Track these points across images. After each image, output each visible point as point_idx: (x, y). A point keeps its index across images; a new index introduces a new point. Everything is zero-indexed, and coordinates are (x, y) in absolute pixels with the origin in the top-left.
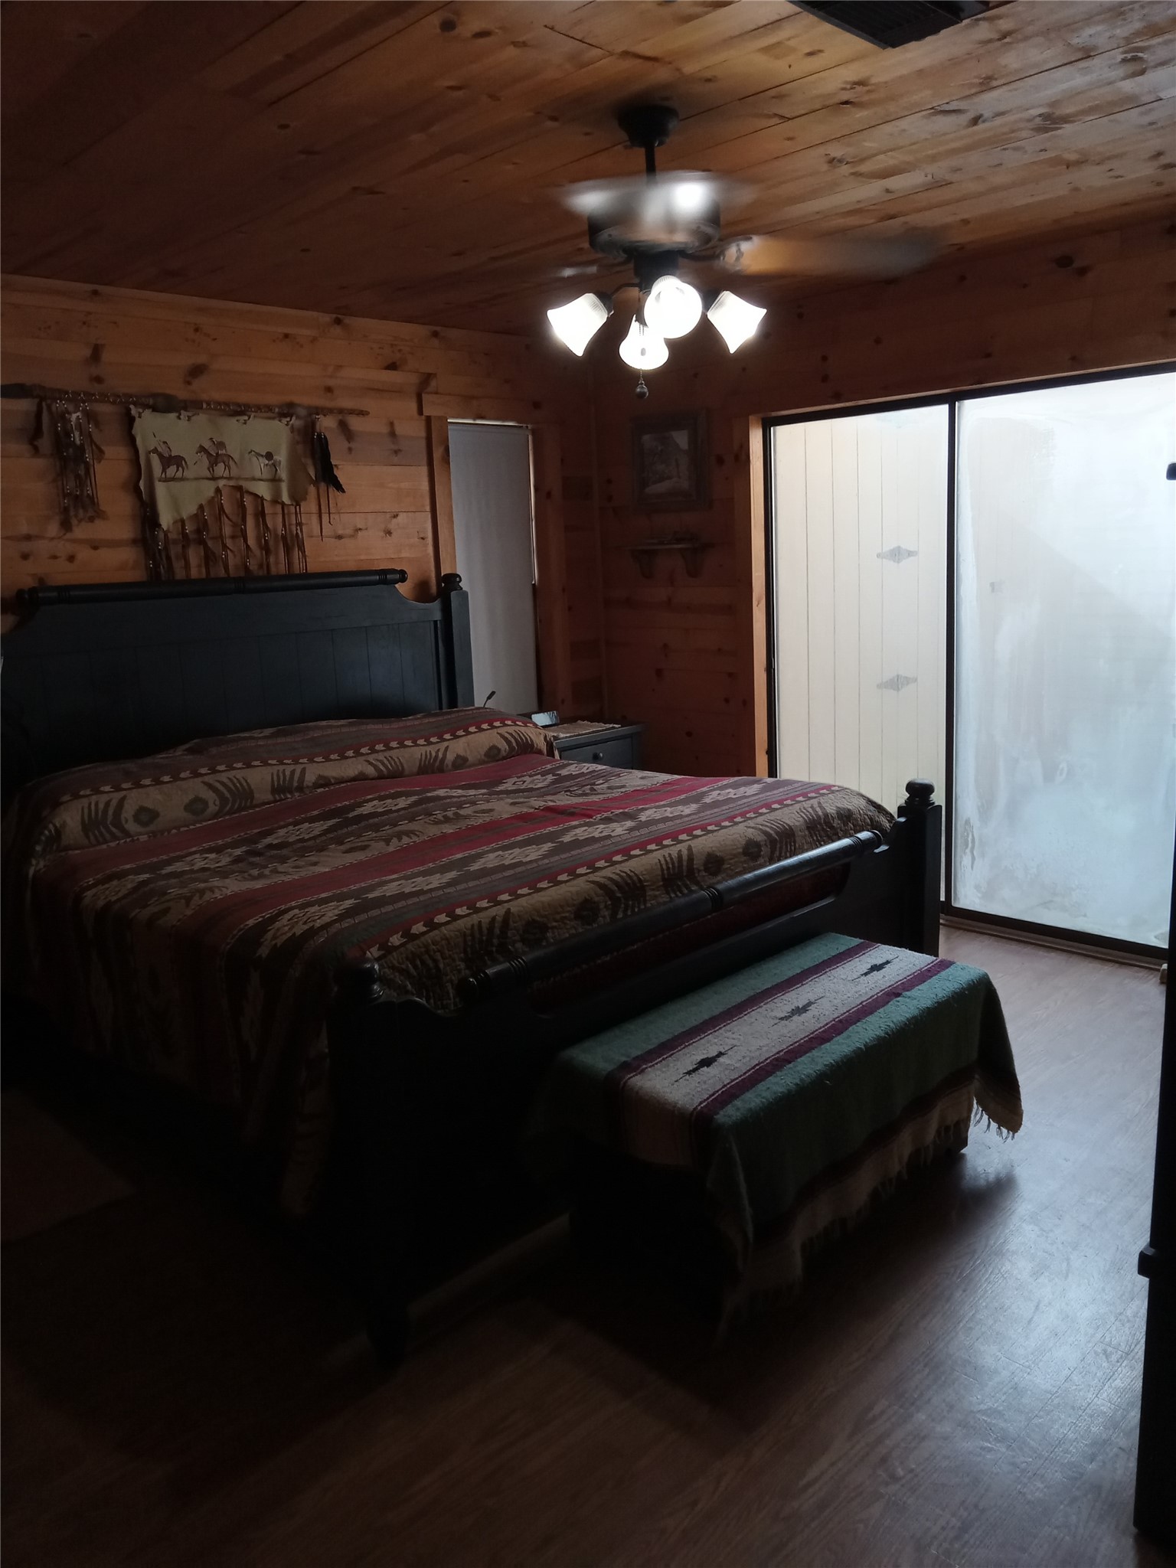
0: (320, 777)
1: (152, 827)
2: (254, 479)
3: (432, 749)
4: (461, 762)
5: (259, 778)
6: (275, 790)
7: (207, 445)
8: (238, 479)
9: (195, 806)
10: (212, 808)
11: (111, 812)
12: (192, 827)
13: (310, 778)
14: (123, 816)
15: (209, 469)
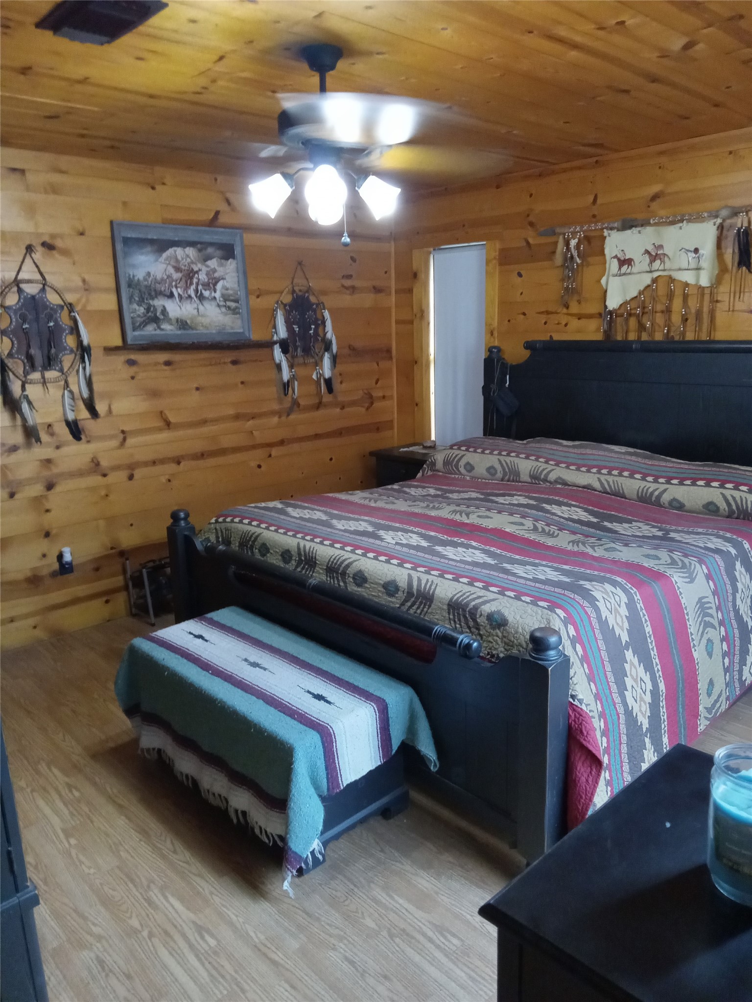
0: (560, 478)
1: (471, 474)
2: (680, 269)
3: (653, 486)
4: (677, 505)
5: (525, 466)
6: (532, 477)
7: (650, 248)
8: (670, 270)
9: (491, 470)
10: (499, 475)
11: (456, 460)
12: (490, 481)
13: (552, 477)
14: (460, 463)
15: (649, 265)
